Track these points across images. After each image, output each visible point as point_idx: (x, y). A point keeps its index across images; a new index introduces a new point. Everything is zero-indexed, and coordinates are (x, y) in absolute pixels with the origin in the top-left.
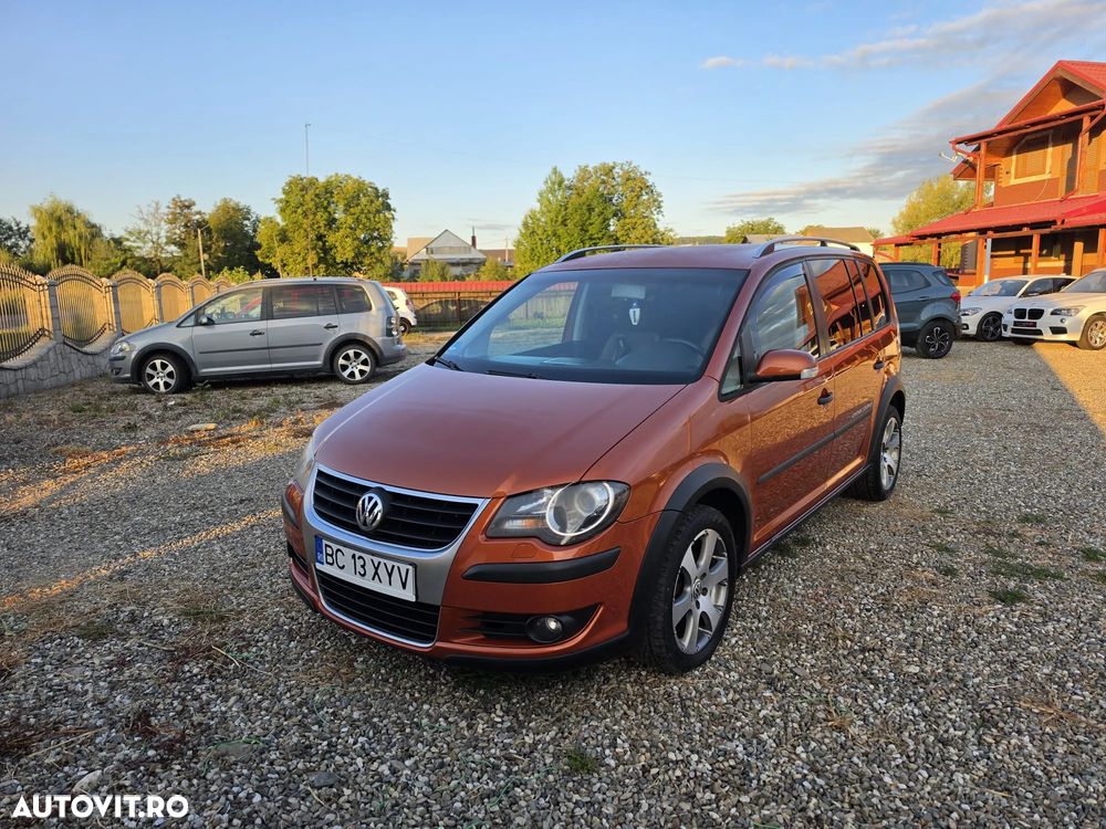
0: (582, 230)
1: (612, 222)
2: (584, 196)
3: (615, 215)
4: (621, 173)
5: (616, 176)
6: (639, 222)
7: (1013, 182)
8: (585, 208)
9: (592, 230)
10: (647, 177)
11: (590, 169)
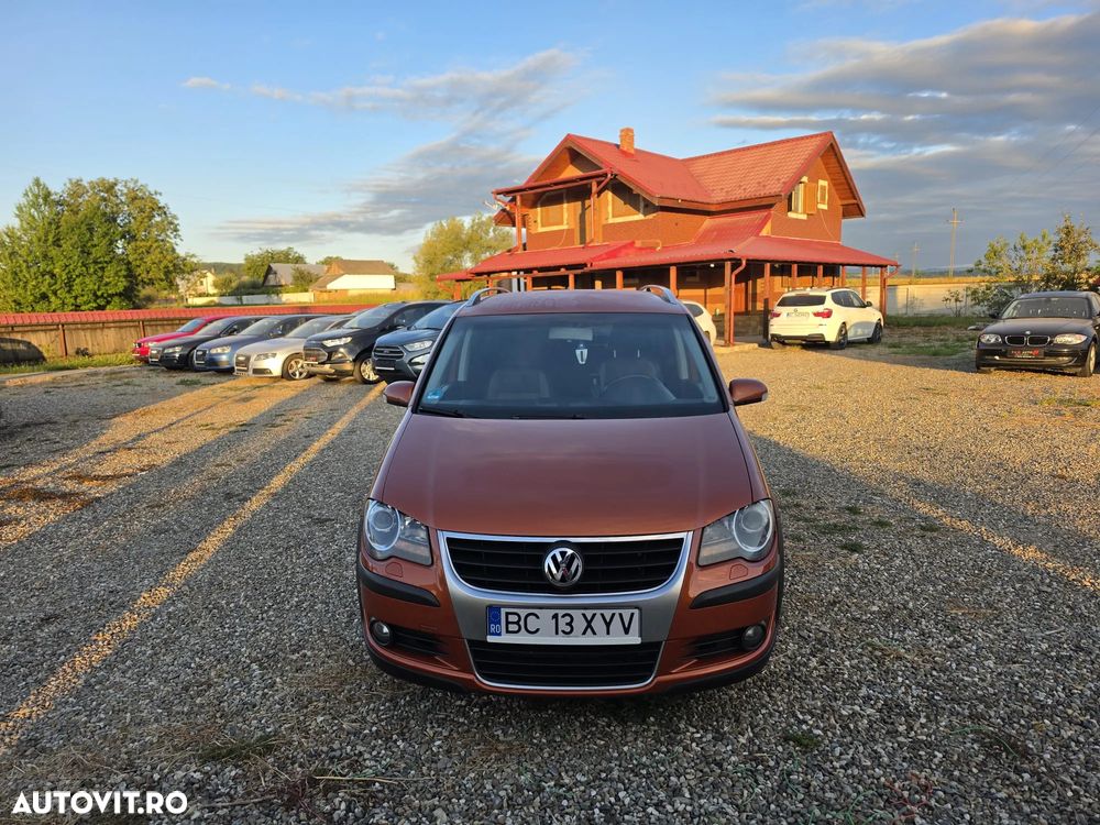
0: (83, 252)
1: (120, 244)
2: (80, 214)
3: (123, 237)
4: (125, 191)
5: (119, 194)
6: (155, 245)
7: (541, 230)
8: (84, 227)
9: (96, 253)
10: (158, 197)
11: (85, 183)
